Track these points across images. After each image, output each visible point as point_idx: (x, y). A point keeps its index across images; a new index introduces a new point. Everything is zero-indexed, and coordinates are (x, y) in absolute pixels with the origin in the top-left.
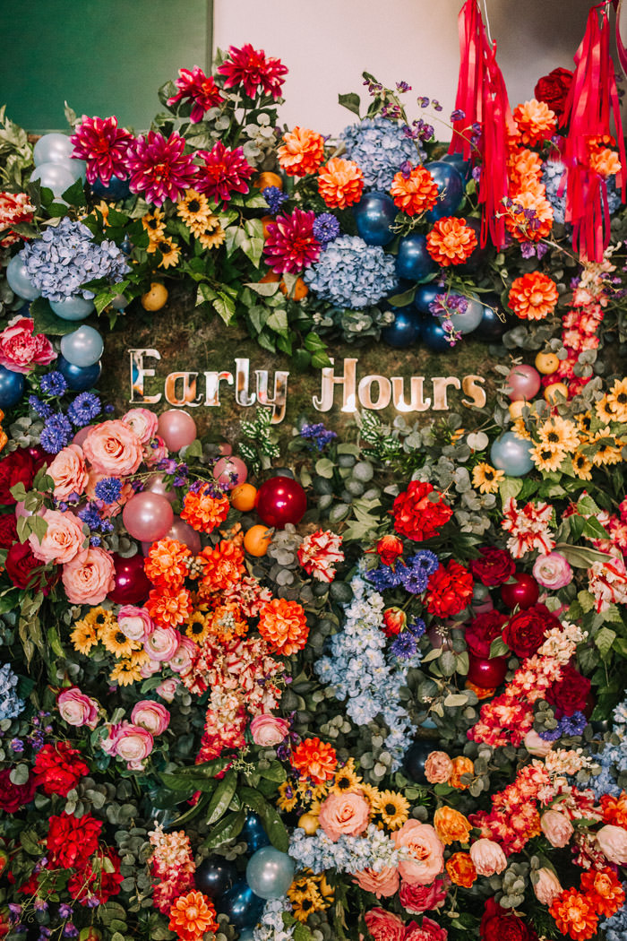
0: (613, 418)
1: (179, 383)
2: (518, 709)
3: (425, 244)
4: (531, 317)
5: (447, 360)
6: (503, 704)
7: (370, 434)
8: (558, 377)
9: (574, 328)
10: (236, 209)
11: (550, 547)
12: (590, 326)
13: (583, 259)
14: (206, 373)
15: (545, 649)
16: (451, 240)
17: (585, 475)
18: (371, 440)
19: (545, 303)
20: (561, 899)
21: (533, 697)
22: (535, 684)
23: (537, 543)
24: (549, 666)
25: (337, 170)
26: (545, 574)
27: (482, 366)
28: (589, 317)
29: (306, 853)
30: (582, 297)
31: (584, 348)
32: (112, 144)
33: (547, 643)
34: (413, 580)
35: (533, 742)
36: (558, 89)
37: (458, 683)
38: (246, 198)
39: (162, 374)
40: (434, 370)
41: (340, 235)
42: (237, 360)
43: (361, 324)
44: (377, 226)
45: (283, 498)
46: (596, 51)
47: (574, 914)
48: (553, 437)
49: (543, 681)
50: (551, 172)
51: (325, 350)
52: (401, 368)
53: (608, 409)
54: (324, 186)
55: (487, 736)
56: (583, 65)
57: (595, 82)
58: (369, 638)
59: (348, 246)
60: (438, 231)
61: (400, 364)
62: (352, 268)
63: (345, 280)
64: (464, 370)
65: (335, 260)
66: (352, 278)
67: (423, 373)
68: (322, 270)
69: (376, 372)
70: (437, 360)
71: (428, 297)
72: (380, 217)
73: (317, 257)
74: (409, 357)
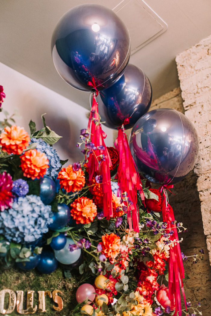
27: (61, 284)
40: (37, 287)
41: (29, 194)
44: (48, 194)
59: (34, 202)
60: (80, 203)
61: (20, 281)
62: (35, 215)
63: (26, 223)
64: (51, 286)
65: (27, 208)
66: (32, 222)
67: (32, 288)
68: (14, 214)
69: (7, 287)
70: (38, 280)
71: (60, 241)
72: (49, 190)
73: (11, 204)
74: (24, 277)
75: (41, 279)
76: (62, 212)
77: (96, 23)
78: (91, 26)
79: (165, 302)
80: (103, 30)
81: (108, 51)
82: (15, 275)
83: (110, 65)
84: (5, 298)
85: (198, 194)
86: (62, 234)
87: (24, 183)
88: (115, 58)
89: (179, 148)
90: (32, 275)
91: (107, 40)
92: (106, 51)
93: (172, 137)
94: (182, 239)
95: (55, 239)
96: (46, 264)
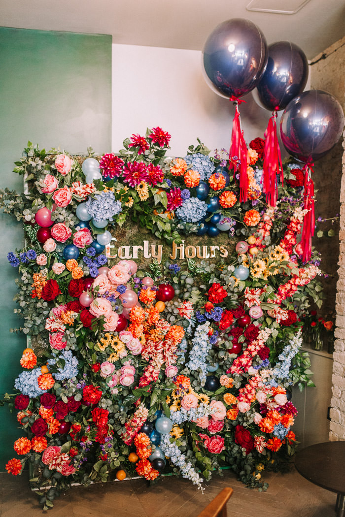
0: (275, 259)
1: (124, 250)
2: (248, 359)
3: (219, 200)
4: (252, 225)
5: (214, 240)
6: (243, 358)
7: (191, 267)
8: (255, 245)
9: (263, 228)
10: (158, 188)
11: (259, 303)
12: (268, 228)
13: (269, 205)
14: (133, 246)
15: (259, 337)
16: (229, 199)
17: (265, 279)
18: (192, 269)
19: (257, 220)
20: (263, 421)
21: (254, 354)
22: (255, 349)
23: (255, 302)
24: (261, 343)
25: (192, 175)
26: (255, 313)
27: (226, 242)
28: (268, 225)
29: (177, 417)
30: (266, 218)
31: (265, 235)
32: (115, 164)
33: (260, 335)
34: (217, 317)
35: (251, 371)
36: (259, 146)
37: (231, 351)
38: (161, 184)
39: (117, 247)
40: (210, 244)
41: (191, 197)
42: (144, 241)
43: (195, 229)
44: (203, 194)
45: (167, 291)
46: (273, 134)
47: (268, 425)
48: (258, 266)
49: (258, 348)
50: (258, 175)
51: (180, 237)
52: (198, 243)
53: (273, 256)
54: (187, 180)
55: (236, 370)
56: (268, 137)
57: (273, 145)
58: (204, 337)
59: (194, 201)
60: (224, 196)
61: (198, 241)
62: (195, 209)
63: (191, 213)
64: (220, 243)
65: (190, 206)
66: (194, 212)
67: (206, 245)
68: (184, 209)
69: (190, 245)
70: (210, 240)
71: (216, 218)
72: (204, 191)
73: (182, 204)
74: (201, 239)
75: (213, 239)
76: (214, 202)
77: (232, 44)
78: (227, 47)
79: (299, 252)
80: (237, 47)
81: (244, 62)
82: (195, 238)
83: (249, 72)
84: (190, 250)
85: (342, 166)
86: (218, 215)
87: (187, 191)
88: (252, 64)
89: (317, 130)
90: (206, 237)
91: (242, 54)
92: (242, 64)
93: (312, 122)
94: (311, 209)
95: (213, 217)
96: (213, 231)
